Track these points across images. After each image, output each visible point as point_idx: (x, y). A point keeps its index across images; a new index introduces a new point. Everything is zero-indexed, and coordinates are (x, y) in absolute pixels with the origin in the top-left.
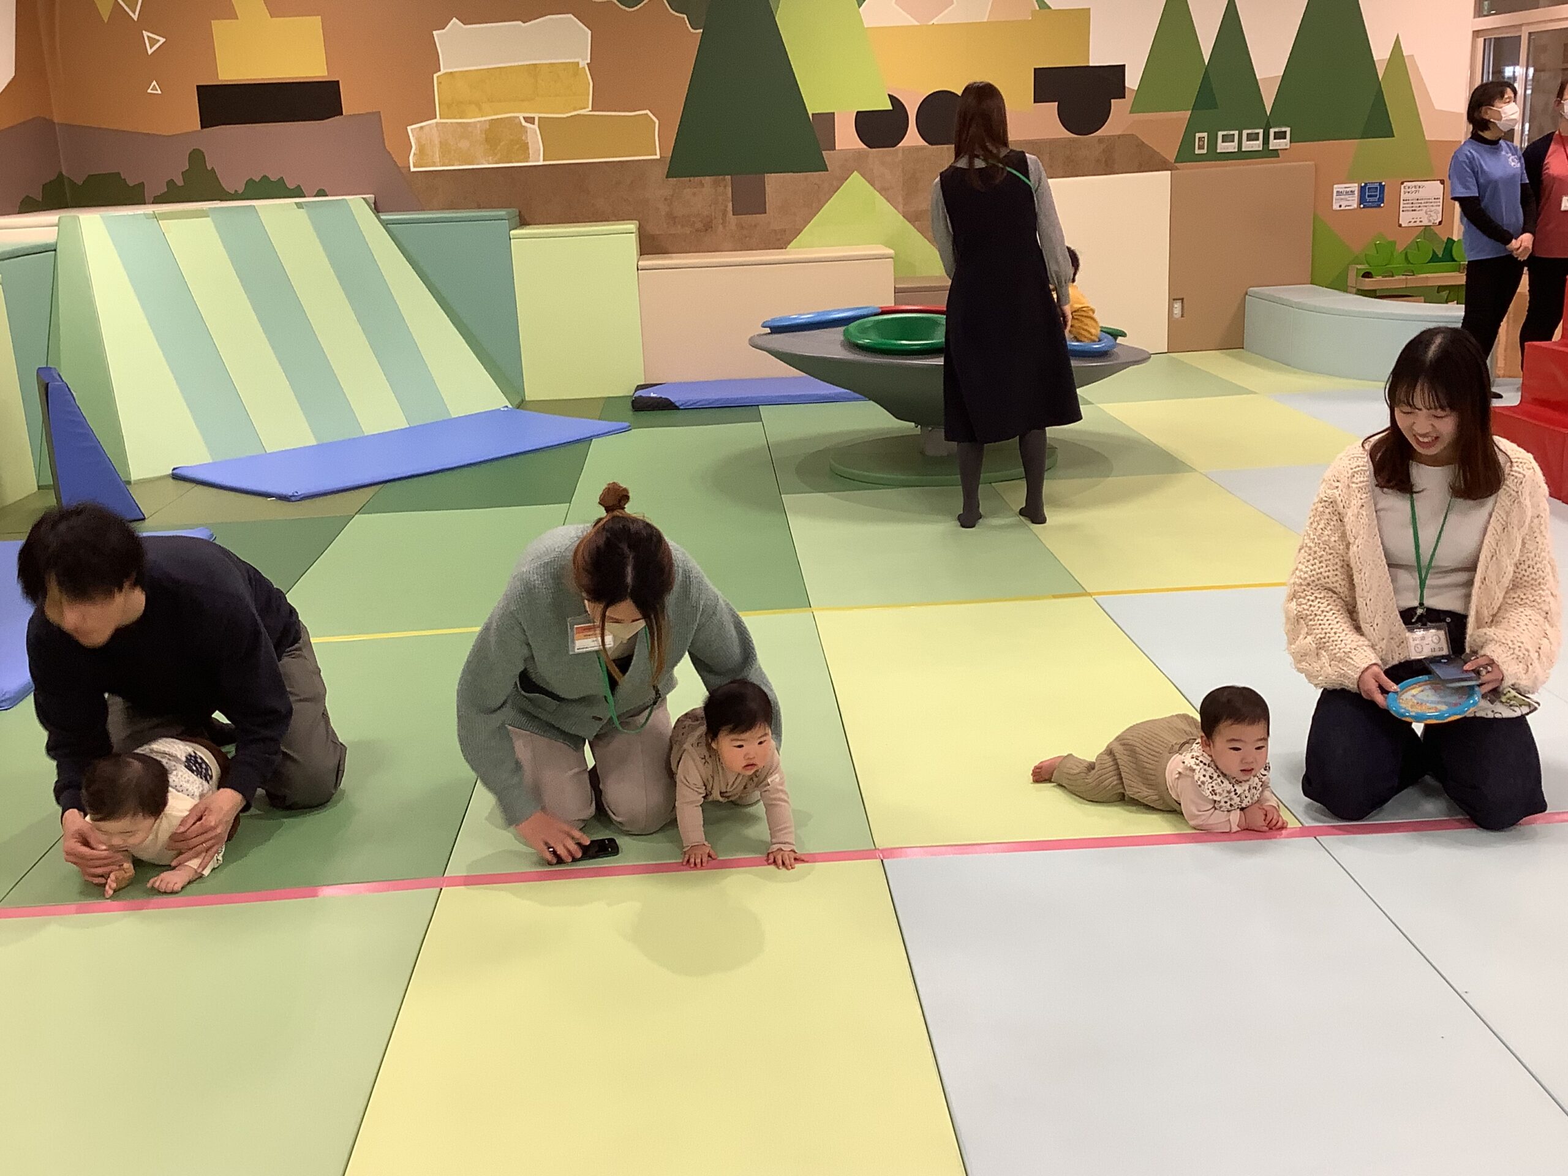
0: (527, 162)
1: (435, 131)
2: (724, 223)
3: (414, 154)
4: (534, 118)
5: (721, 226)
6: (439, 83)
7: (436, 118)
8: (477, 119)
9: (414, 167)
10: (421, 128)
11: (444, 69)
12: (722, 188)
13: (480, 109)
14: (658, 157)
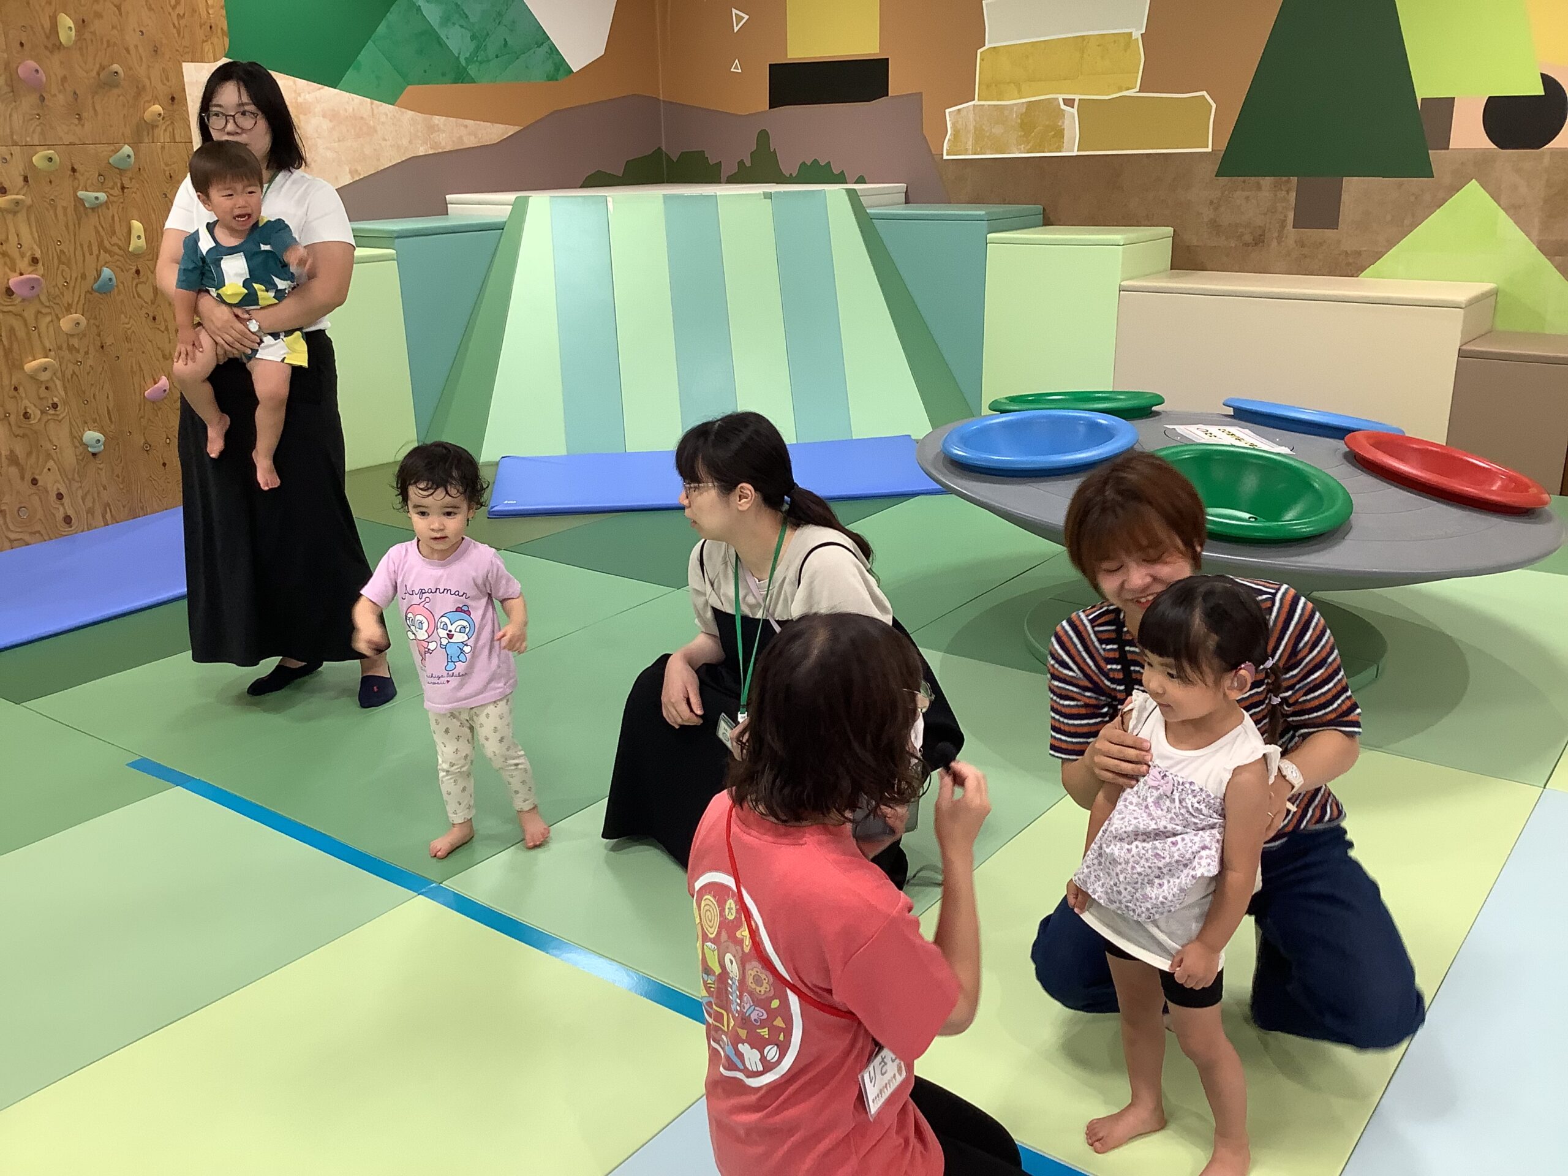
0: (1060, 152)
1: (971, 116)
2: (1280, 239)
3: (949, 140)
4: (1074, 100)
5: (1275, 241)
6: (982, 60)
7: (974, 100)
8: (1015, 102)
9: (947, 155)
10: (959, 110)
11: (989, 43)
12: (1284, 193)
13: (1019, 91)
14: (1209, 150)
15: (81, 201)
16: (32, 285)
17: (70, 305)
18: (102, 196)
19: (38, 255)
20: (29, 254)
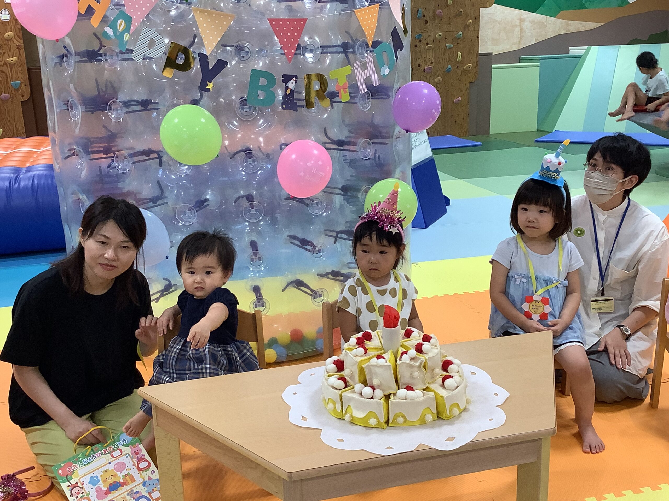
15: (446, 47)
16: (430, 69)
17: (439, 75)
18: (452, 45)
19: (433, 61)
20: (431, 61)
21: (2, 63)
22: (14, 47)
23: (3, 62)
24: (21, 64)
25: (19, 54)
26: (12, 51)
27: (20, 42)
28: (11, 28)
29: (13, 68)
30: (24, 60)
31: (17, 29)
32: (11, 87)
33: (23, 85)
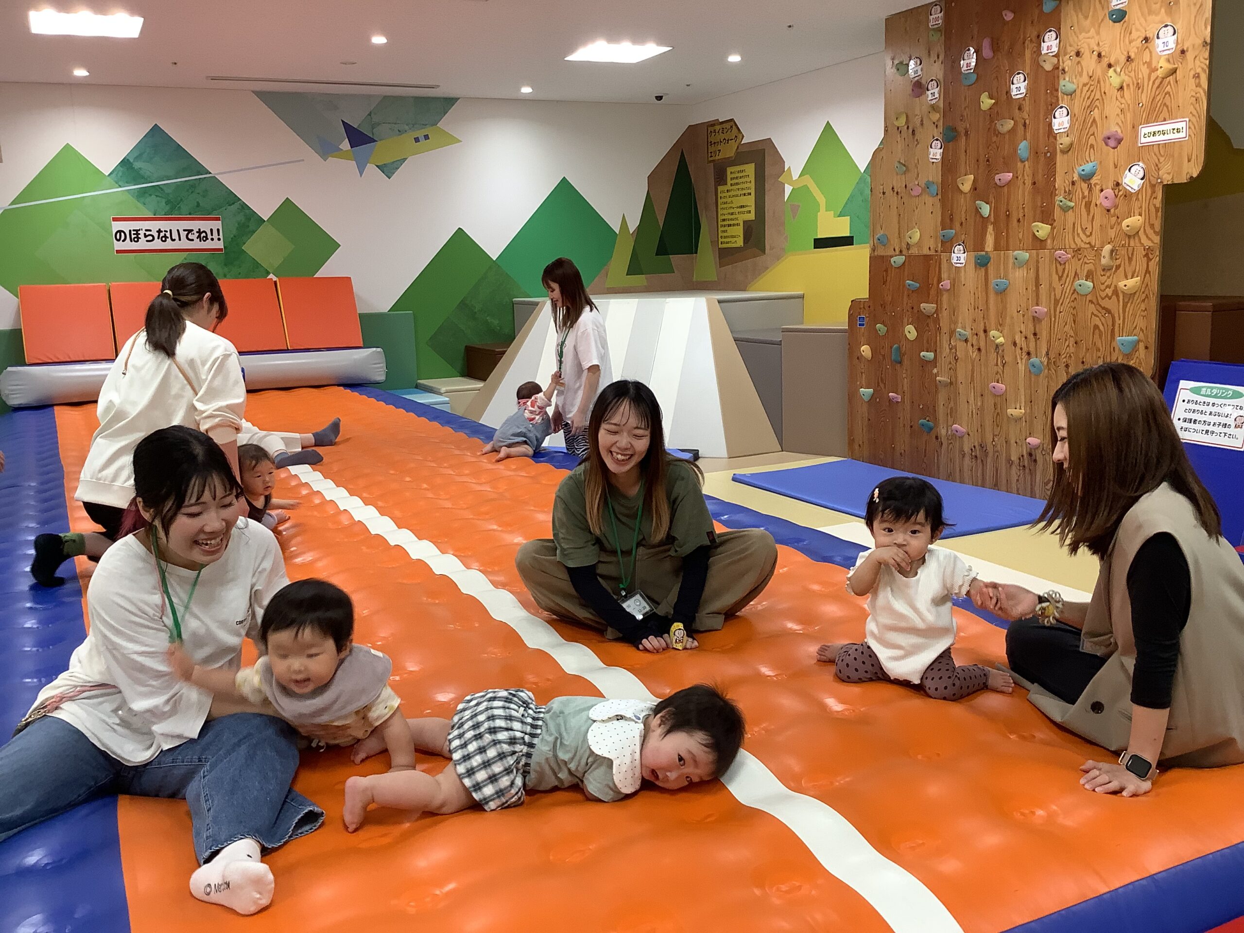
21: (1109, 292)
22: (1140, 252)
23: (1113, 288)
24: (1147, 296)
25: (1147, 271)
26: (1133, 263)
27: (1152, 241)
28: (1141, 207)
29: (1129, 305)
30: (1154, 286)
31: (1153, 210)
32: (1117, 350)
33: (1141, 346)
